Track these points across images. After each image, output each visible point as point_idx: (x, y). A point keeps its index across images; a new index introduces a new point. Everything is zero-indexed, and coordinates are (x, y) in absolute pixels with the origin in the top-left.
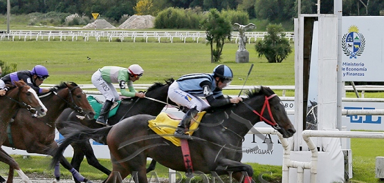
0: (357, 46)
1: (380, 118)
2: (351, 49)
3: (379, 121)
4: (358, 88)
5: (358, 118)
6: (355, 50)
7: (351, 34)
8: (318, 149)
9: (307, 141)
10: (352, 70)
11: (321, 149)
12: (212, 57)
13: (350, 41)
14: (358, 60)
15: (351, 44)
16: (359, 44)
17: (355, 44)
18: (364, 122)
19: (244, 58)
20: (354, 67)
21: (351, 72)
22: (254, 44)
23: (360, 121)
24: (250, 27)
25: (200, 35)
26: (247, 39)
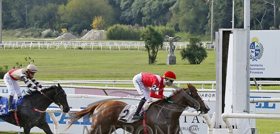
0: (257, 52)
1: (274, 105)
2: (253, 54)
3: (274, 107)
4: (258, 82)
5: (259, 105)
6: (256, 55)
7: (254, 43)
8: (233, 126)
9: (225, 121)
10: (254, 69)
11: (235, 127)
12: (149, 60)
13: (252, 49)
14: (259, 62)
15: (254, 50)
16: (259, 50)
17: (256, 50)
18: (263, 107)
19: (173, 61)
20: (255, 67)
21: (253, 71)
22: (179, 51)
23: (260, 107)
24: (177, 38)
25: (141, 44)
26: (175, 47)
